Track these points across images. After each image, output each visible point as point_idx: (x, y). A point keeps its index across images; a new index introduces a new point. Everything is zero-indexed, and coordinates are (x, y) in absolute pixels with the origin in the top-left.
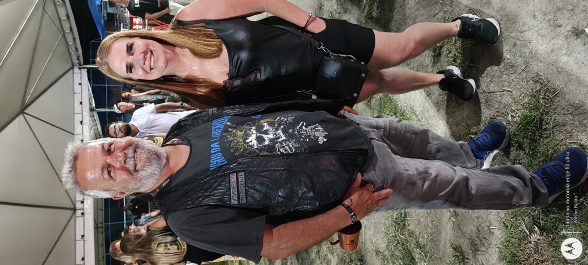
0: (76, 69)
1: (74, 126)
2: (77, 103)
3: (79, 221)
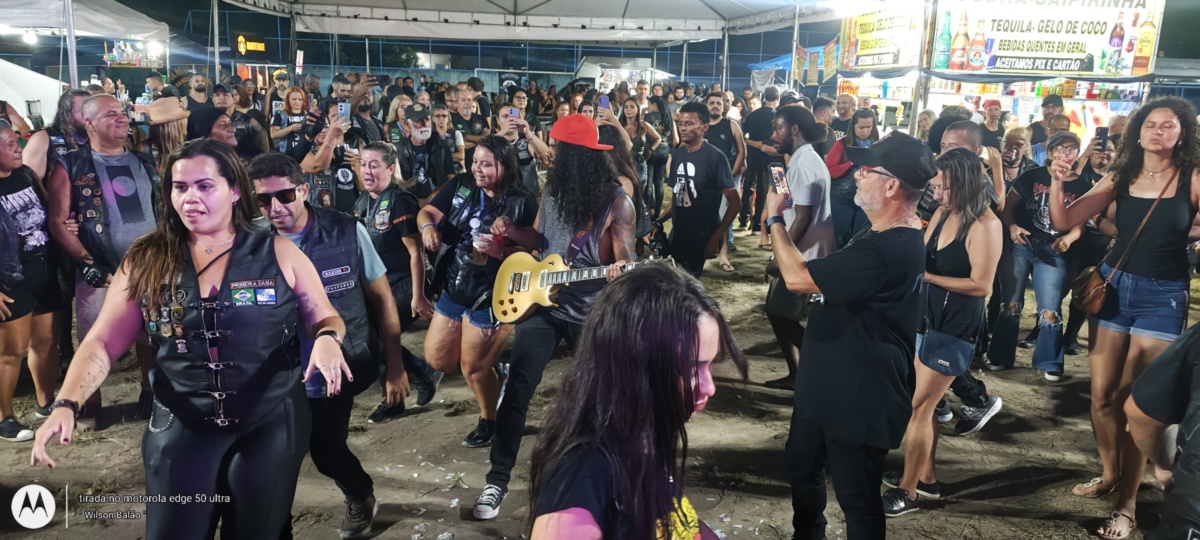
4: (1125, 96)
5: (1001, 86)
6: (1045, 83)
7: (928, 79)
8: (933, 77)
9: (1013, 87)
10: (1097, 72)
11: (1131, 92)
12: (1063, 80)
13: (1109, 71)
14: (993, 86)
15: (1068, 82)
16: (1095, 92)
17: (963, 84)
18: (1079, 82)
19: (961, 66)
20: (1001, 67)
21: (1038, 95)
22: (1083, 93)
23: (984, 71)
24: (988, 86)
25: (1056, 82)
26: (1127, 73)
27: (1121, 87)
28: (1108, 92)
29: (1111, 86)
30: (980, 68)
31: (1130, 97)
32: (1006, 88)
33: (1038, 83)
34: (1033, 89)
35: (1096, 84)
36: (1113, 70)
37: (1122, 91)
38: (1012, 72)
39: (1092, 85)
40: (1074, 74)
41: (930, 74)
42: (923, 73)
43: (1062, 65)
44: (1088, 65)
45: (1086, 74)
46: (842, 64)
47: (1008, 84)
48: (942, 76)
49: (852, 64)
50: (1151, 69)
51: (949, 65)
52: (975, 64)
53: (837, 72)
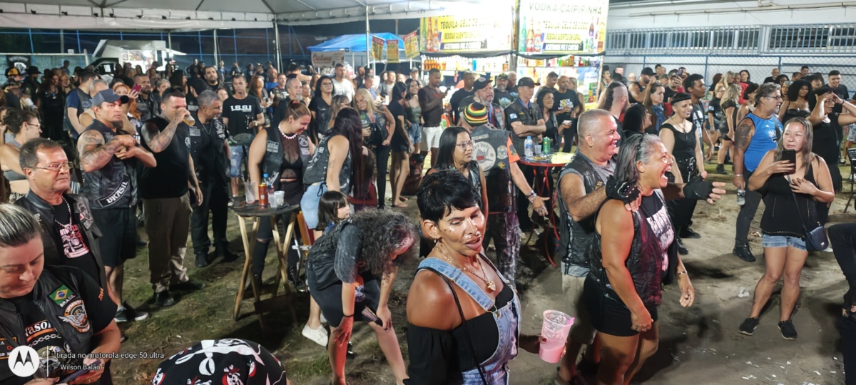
0: (272, 16)
1: (207, 11)
2: (233, 15)
3: (87, 9)
4: (592, 64)
5: (545, 61)
6: (563, 58)
7: (516, 58)
8: (519, 57)
9: (550, 61)
10: (585, 51)
11: (595, 62)
12: (568, 57)
13: (588, 50)
14: (542, 61)
15: (572, 57)
16: (582, 62)
17: (529, 60)
18: (576, 57)
19: (531, 50)
20: (547, 50)
21: (559, 65)
22: (577, 63)
23: (540, 53)
24: (539, 61)
26: (596, 52)
27: (592, 59)
28: (586, 62)
29: (587, 58)
30: (539, 51)
31: (594, 64)
32: (547, 62)
33: (560, 59)
35: (583, 57)
36: (591, 50)
38: (551, 53)
39: (581, 58)
40: (575, 52)
41: (517, 55)
42: (514, 55)
43: (571, 47)
44: (581, 48)
45: (581, 52)
46: (426, 48)
47: (548, 59)
48: (523, 56)
49: (437, 48)
50: (603, 49)
51: (526, 49)
52: (537, 48)
53: (421, 54)
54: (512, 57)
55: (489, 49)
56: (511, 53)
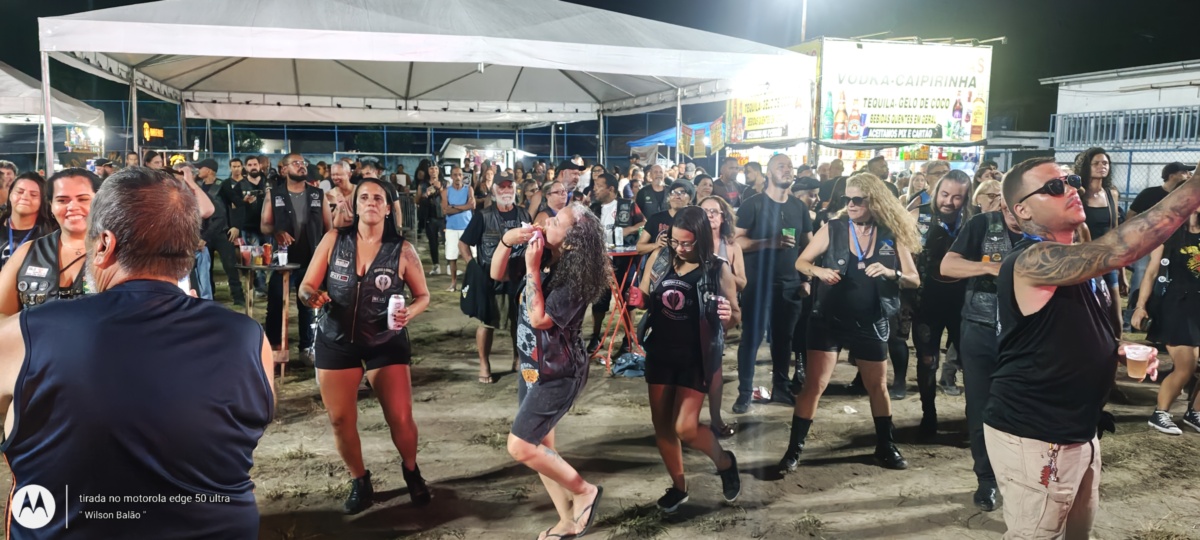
0: (597, 106)
1: (519, 101)
2: (550, 106)
3: (391, 103)
4: (966, 158)
5: (873, 151)
6: (906, 148)
7: (817, 148)
8: (821, 146)
10: (945, 138)
11: (971, 155)
12: (920, 146)
13: (954, 138)
14: (867, 152)
15: (923, 148)
17: (844, 152)
18: (932, 147)
19: (843, 137)
20: (873, 137)
21: (901, 158)
23: (860, 141)
24: (863, 152)
25: (915, 148)
26: (967, 139)
27: (964, 150)
28: (954, 155)
29: (955, 150)
30: (857, 138)
31: (970, 158)
33: (900, 149)
34: (897, 155)
35: (944, 148)
36: (957, 137)
37: (964, 154)
38: (881, 141)
39: (942, 149)
40: (929, 141)
41: (818, 143)
42: (813, 143)
43: (919, 134)
44: (938, 133)
45: (937, 140)
46: (730, 138)
47: (878, 150)
48: (827, 145)
49: (740, 139)
50: (984, 135)
51: (833, 136)
52: (853, 135)
53: (726, 145)
54: (810, 146)
55: (790, 136)
56: (810, 141)
